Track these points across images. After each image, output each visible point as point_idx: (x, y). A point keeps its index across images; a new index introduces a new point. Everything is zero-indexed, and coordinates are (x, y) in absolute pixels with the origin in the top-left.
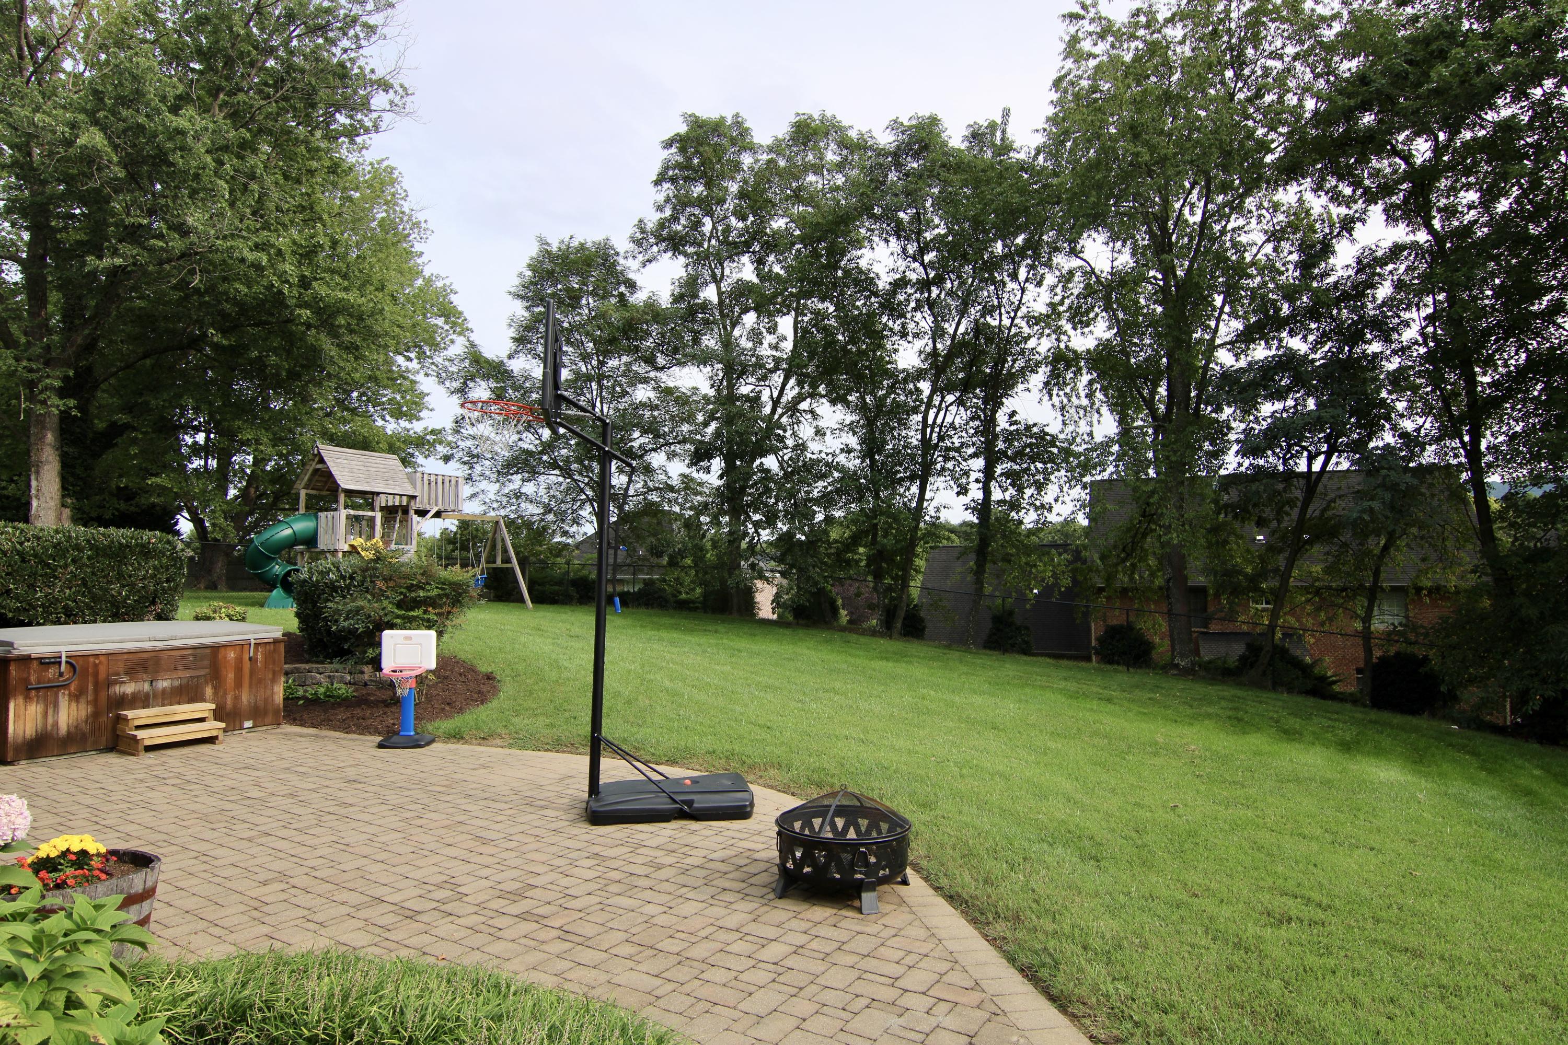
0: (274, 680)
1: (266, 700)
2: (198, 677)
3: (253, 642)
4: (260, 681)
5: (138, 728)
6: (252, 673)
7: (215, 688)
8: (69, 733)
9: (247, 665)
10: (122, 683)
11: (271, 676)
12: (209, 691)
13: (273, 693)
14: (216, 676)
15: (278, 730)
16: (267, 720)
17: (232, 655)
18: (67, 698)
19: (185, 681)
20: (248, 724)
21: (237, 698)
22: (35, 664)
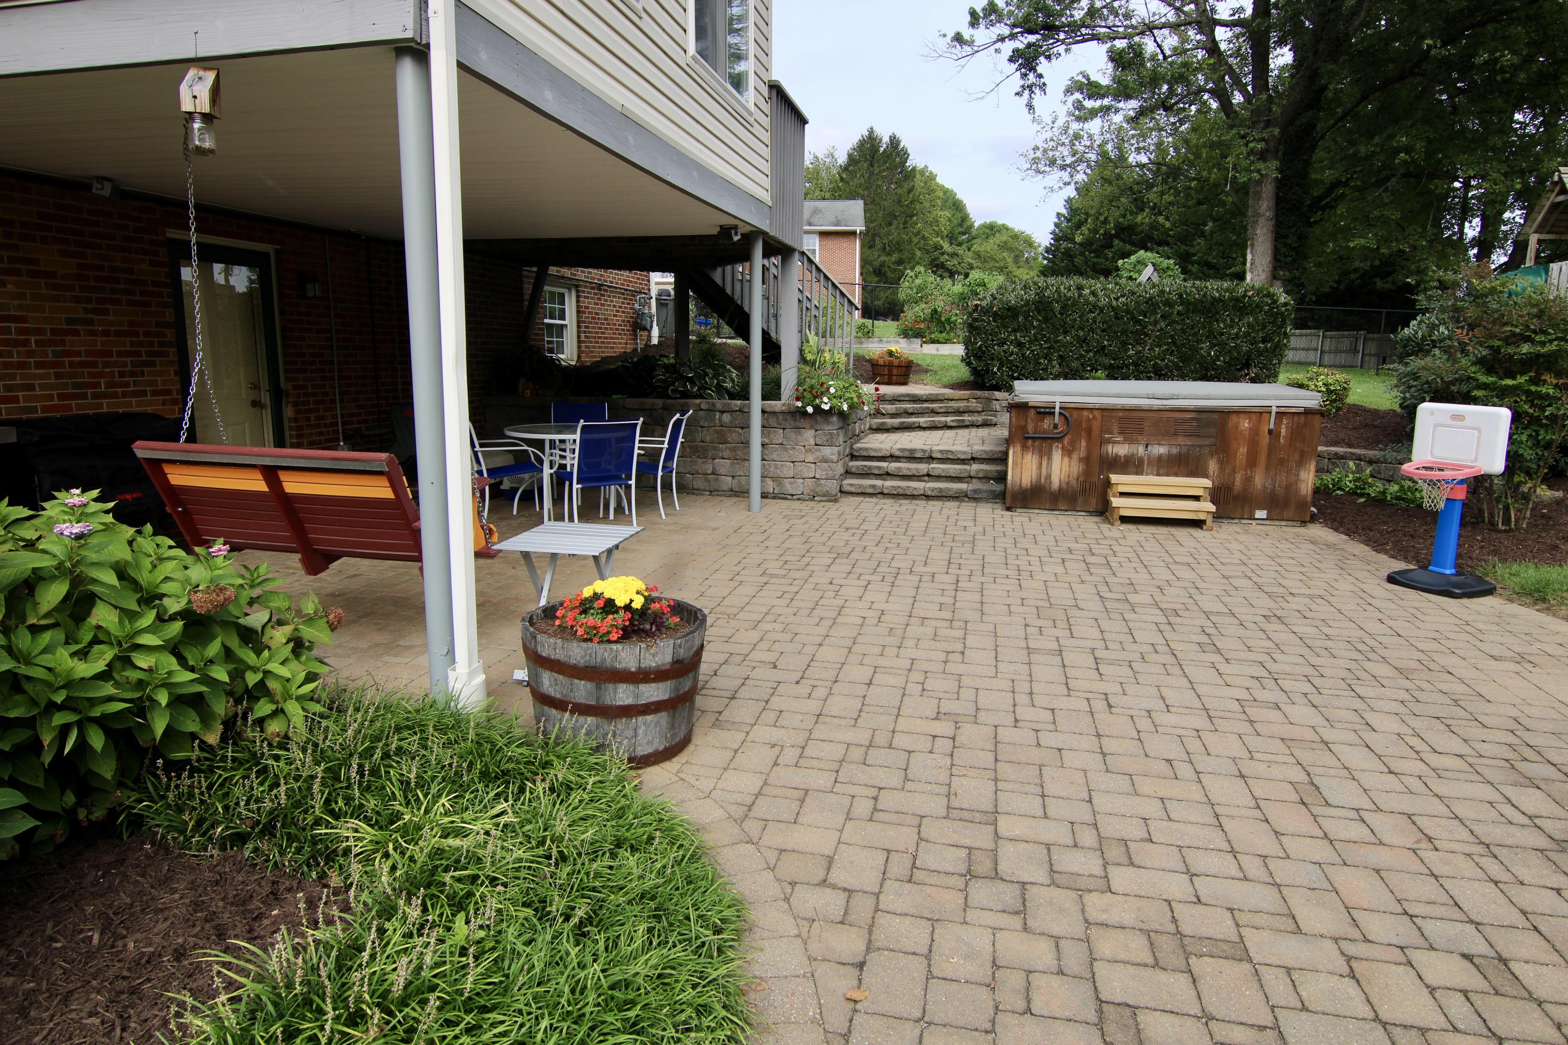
0: (1301, 463)
1: (1288, 488)
2: (1200, 446)
3: (1274, 410)
4: (1282, 462)
5: (1122, 494)
6: (1271, 449)
7: (1221, 463)
8: (1060, 489)
9: (1265, 440)
10: (1115, 442)
11: (1297, 457)
12: (1213, 466)
13: (1297, 481)
14: (1223, 449)
15: (1302, 530)
16: (1286, 514)
17: (1245, 424)
18: (1060, 451)
19: (1184, 450)
20: (1261, 514)
21: (1248, 480)
22: (1032, 413)
